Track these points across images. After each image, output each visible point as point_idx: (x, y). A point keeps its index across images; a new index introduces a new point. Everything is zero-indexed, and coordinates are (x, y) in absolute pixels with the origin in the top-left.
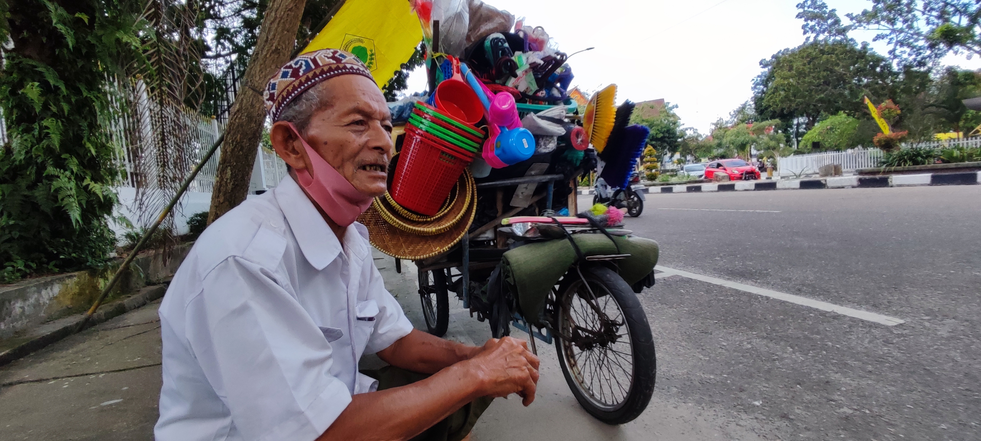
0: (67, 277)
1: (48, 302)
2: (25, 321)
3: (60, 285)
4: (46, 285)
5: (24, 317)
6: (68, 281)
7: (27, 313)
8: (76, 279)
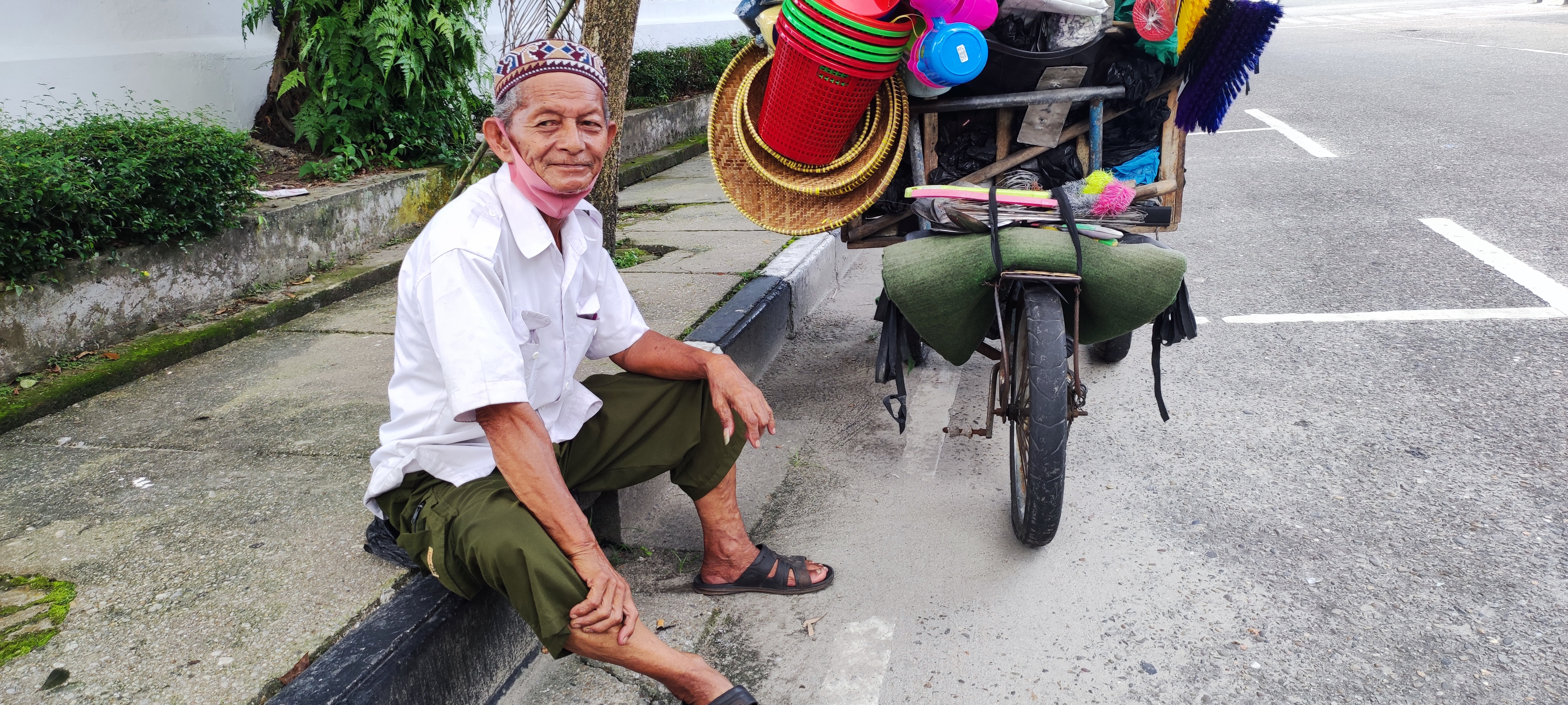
0: (412, 177)
1: (388, 215)
2: (361, 242)
3: (403, 189)
4: (385, 188)
5: (358, 236)
6: (413, 184)
7: (363, 230)
8: (424, 181)
